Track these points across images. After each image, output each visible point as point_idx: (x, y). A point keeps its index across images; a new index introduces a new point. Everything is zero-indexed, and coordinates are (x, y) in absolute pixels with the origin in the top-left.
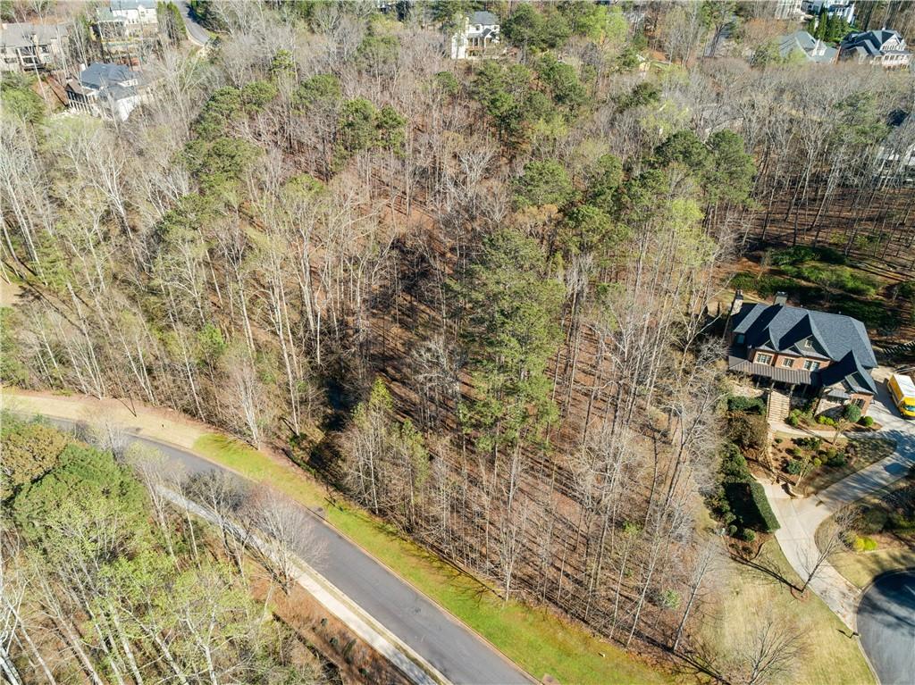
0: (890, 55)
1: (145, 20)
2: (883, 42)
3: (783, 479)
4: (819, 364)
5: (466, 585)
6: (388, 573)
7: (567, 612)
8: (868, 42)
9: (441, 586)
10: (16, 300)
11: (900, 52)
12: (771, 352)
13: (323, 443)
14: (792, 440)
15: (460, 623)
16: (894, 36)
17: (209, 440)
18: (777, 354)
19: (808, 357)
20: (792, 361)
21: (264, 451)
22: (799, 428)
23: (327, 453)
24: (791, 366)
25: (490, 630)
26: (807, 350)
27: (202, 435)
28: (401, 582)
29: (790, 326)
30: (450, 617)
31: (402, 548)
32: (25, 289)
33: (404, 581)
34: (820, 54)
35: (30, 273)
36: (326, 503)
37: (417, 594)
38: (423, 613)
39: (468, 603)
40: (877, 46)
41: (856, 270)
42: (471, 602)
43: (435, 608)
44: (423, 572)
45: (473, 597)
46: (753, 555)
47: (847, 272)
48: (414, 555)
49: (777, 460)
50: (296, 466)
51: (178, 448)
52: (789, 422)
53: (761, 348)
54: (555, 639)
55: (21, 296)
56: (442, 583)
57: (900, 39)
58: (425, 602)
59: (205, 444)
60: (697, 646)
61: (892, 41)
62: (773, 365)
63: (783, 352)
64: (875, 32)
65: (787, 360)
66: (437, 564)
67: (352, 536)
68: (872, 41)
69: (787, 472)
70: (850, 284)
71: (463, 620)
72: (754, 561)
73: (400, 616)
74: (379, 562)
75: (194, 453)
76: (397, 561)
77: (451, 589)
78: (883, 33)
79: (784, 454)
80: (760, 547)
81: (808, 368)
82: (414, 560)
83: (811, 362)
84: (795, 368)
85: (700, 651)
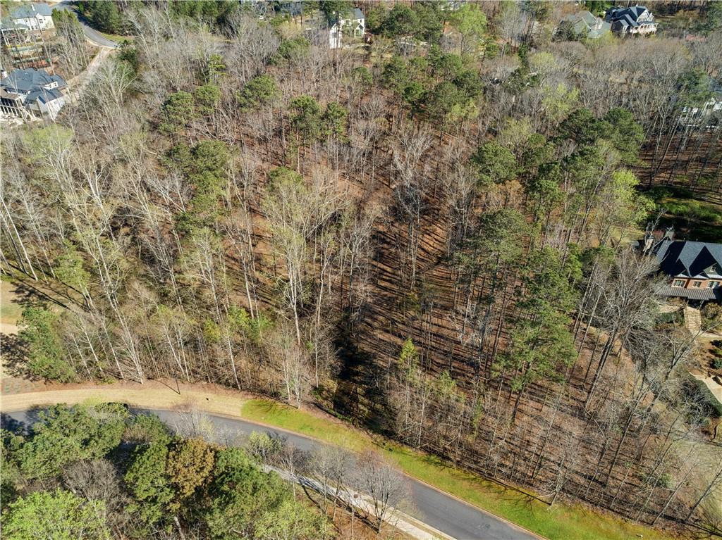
0: (644, 25)
1: (42, 26)
2: (639, 16)
3: (713, 373)
4: (719, 283)
5: (515, 498)
6: (450, 498)
7: (596, 505)
8: (628, 16)
9: (497, 502)
10: (14, 296)
11: (650, 22)
12: (686, 278)
13: (339, 390)
14: (711, 342)
15: (525, 530)
16: (646, 11)
17: (252, 405)
18: (689, 279)
19: (712, 279)
20: (700, 283)
21: (302, 409)
22: (711, 332)
23: (346, 399)
24: (699, 286)
25: (549, 532)
26: (711, 273)
27: (245, 403)
28: (464, 505)
29: (694, 256)
30: (514, 527)
31: (453, 475)
32: (17, 285)
33: (467, 503)
34: (599, 28)
35: (15, 270)
36: (375, 446)
37: (481, 512)
38: (493, 527)
39: (523, 512)
40: (634, 19)
41: (703, 202)
42: (525, 511)
43: (500, 522)
44: (478, 493)
45: (525, 506)
46: (713, 436)
47: (696, 204)
48: (465, 479)
49: (704, 359)
50: (333, 417)
51: (229, 417)
52: (704, 328)
53: (679, 276)
54: (601, 530)
55: (17, 292)
56: (496, 499)
57: (650, 13)
58: (490, 517)
59: (251, 410)
60: (701, 515)
61: (644, 14)
62: (686, 287)
63: (695, 277)
64: (632, 8)
65: (696, 282)
66: (485, 483)
67: (408, 471)
68: (630, 15)
69: (714, 367)
70: (703, 214)
71: (526, 527)
72: (715, 441)
73: (476, 533)
74: (440, 491)
75: (245, 420)
76: (454, 487)
77: (506, 503)
78: (637, 9)
79: (708, 354)
80: (715, 429)
81: (711, 286)
82: (465, 483)
83: (713, 282)
84: (701, 288)
85: (703, 518)
